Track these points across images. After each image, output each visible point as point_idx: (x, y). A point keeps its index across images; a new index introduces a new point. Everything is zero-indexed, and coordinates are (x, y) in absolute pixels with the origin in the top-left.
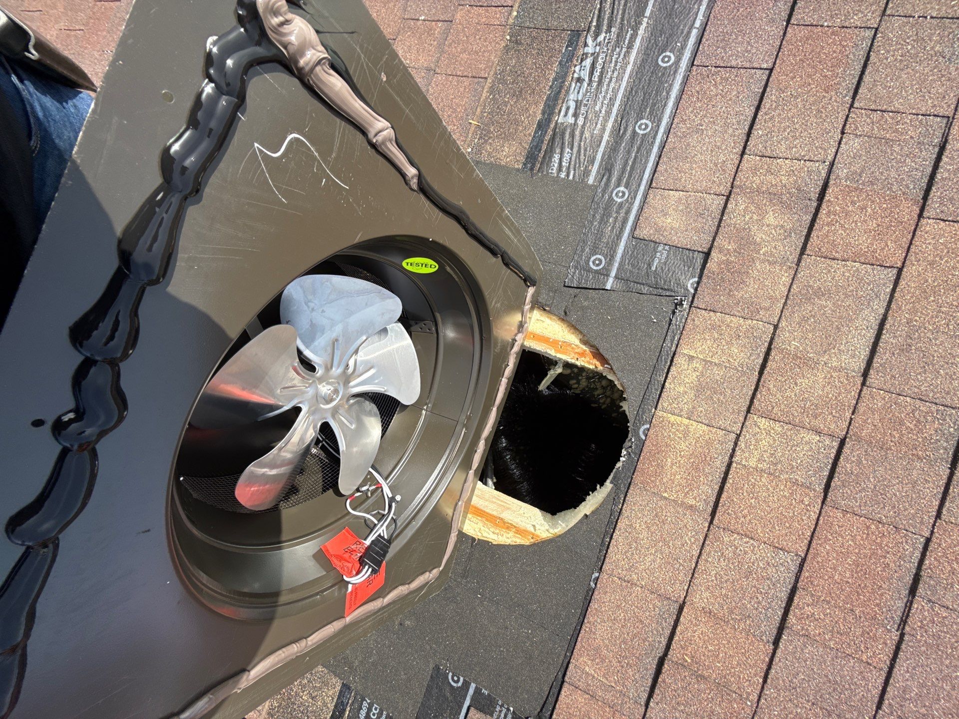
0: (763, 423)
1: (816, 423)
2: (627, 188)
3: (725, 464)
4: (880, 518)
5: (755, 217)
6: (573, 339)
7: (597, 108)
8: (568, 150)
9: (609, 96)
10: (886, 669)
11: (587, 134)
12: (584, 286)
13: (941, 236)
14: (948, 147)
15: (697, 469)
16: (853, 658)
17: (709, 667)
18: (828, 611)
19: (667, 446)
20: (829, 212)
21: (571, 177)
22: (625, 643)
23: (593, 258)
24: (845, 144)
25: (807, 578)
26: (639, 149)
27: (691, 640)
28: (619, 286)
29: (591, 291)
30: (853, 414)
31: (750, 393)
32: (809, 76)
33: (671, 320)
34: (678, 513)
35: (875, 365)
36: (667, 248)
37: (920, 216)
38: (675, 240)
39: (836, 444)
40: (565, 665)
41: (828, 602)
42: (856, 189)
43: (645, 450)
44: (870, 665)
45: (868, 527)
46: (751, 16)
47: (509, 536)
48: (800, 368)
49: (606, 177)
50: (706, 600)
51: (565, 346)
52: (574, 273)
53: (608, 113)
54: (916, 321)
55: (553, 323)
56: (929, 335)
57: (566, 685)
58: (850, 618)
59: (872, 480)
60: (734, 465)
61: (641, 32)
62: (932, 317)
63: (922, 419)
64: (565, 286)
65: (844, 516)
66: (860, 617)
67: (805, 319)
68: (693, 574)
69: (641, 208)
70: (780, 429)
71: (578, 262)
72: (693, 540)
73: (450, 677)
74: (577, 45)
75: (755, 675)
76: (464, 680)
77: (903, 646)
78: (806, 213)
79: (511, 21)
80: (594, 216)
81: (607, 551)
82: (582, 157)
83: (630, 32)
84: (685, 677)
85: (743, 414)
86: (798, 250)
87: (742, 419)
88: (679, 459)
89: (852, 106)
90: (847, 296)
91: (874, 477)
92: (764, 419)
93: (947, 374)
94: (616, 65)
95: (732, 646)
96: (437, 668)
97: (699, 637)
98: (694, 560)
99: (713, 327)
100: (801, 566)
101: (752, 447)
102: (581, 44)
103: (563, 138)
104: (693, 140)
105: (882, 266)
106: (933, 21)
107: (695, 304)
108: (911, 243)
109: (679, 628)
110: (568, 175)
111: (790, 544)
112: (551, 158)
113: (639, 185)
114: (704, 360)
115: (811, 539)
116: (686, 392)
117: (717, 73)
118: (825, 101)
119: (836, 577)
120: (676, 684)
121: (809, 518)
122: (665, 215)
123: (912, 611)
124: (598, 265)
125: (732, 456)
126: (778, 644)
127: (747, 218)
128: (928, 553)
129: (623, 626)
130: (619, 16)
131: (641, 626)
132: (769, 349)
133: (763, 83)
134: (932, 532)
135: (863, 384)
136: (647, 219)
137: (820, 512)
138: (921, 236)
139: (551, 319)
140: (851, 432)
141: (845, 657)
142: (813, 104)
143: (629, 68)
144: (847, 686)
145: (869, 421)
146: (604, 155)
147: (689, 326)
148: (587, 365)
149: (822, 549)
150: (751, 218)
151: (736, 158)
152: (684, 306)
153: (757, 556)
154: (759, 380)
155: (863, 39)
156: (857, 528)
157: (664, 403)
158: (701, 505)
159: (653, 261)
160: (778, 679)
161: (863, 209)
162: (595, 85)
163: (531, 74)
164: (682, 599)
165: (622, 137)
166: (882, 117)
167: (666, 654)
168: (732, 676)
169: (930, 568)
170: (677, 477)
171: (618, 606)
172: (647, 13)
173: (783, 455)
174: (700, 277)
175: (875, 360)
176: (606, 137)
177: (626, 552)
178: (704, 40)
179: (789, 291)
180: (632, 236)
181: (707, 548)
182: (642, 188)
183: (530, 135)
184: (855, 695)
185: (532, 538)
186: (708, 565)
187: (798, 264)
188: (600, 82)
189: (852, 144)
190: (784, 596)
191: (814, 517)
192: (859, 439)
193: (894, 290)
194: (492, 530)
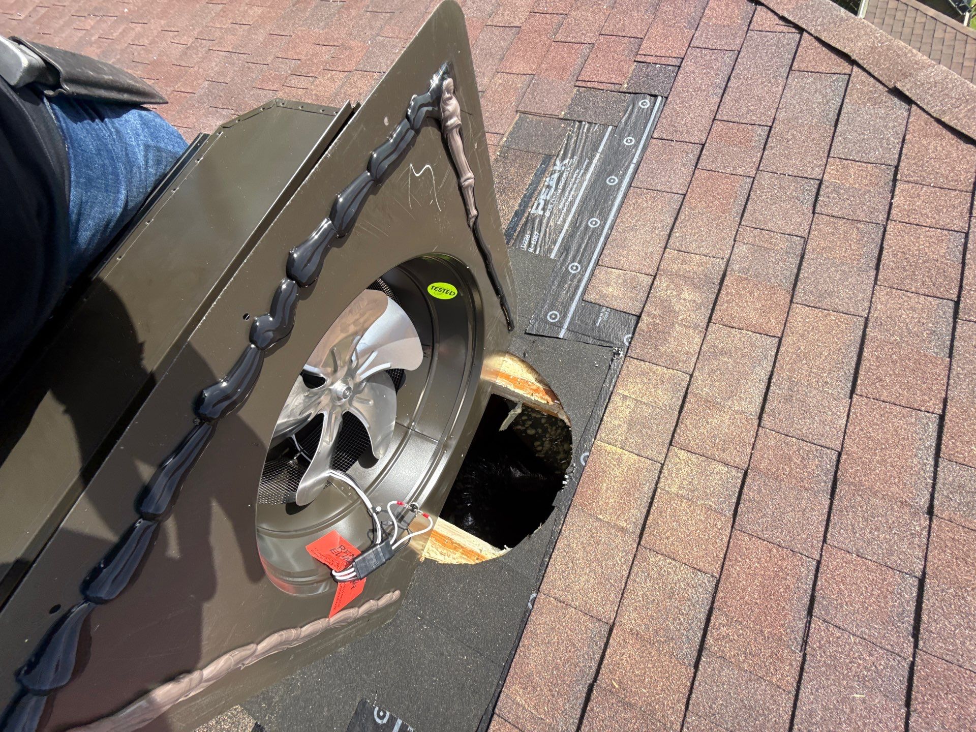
0: (683, 454)
1: (723, 455)
2: (579, 263)
3: (652, 490)
4: (779, 542)
5: (675, 293)
6: (530, 377)
7: (560, 207)
8: (536, 233)
9: (569, 200)
10: (794, 693)
11: (552, 223)
12: (542, 334)
13: (807, 317)
14: (806, 257)
15: (628, 494)
16: (765, 681)
17: (636, 694)
18: (741, 632)
19: (603, 472)
20: (727, 293)
21: (537, 252)
22: (558, 669)
23: (551, 313)
24: (737, 248)
25: (722, 598)
26: (590, 238)
27: (619, 664)
28: (570, 336)
29: (547, 339)
30: (753, 449)
31: (672, 429)
32: (711, 202)
33: (610, 366)
34: (611, 534)
35: (767, 410)
36: (609, 310)
37: (791, 301)
38: (615, 305)
39: (741, 475)
40: (496, 695)
41: (741, 623)
42: (746, 279)
43: (585, 474)
44: (780, 688)
45: (770, 551)
46: (670, 160)
47: (455, 556)
48: (710, 409)
49: (564, 255)
50: (633, 622)
51: (523, 383)
52: (534, 323)
53: (569, 211)
54: (795, 378)
55: (515, 364)
56: (805, 389)
57: (495, 716)
58: (760, 639)
59: (771, 507)
60: (659, 490)
61: (595, 161)
62: (806, 376)
63: (805, 457)
64: (526, 333)
65: (750, 539)
66: (768, 638)
67: (712, 372)
68: (622, 595)
69: (590, 280)
70: (696, 460)
71: (538, 315)
72: (623, 560)
73: (376, 712)
74: (548, 164)
75: (678, 701)
76: (391, 715)
77: (806, 666)
78: (712, 293)
79: (502, 143)
80: (553, 281)
81: (545, 571)
82: (547, 239)
83: (587, 160)
84: (613, 704)
85: (666, 446)
86: (707, 319)
87: (665, 451)
88: (613, 484)
89: (740, 224)
90: (743, 356)
91: (772, 505)
92: (683, 451)
93: (820, 420)
94: (576, 180)
95: (657, 670)
96: (363, 703)
97: (627, 660)
98: (624, 581)
99: (643, 373)
100: (717, 586)
101: (674, 475)
102: (551, 164)
103: (533, 224)
104: (630, 235)
105: (767, 335)
106: (790, 177)
107: (629, 354)
108: (786, 320)
109: (608, 650)
110: (535, 250)
111: (707, 565)
112: (523, 237)
113: (589, 263)
114: (636, 400)
115: (724, 561)
116: (620, 425)
117: (647, 193)
118: (722, 219)
119: (746, 598)
120: (604, 713)
121: (721, 540)
122: (608, 285)
123: (811, 631)
124: (554, 319)
125: (657, 483)
126: (698, 667)
127: (669, 292)
128: (819, 575)
129: (556, 650)
130: (580, 150)
131: (573, 650)
132: (686, 393)
133: (680, 203)
134: (821, 555)
135: (759, 425)
136: (594, 287)
137: (731, 535)
138: (793, 316)
139: (513, 360)
140: (752, 465)
141: (758, 679)
142: (715, 219)
143: (585, 183)
144: (761, 712)
145: (765, 456)
146: (563, 239)
147: (624, 371)
148: (540, 400)
149: (733, 570)
150: (672, 293)
151: (660, 251)
152: (621, 355)
153: (679, 577)
154: (679, 418)
155: (746, 183)
156: (762, 551)
157: (602, 434)
158: (631, 527)
159: (597, 319)
160: (698, 704)
161: (752, 293)
162: (560, 191)
163: (513, 179)
164: (612, 621)
165: (578, 228)
166: (761, 233)
167: (595, 680)
168: (657, 703)
169: (822, 589)
170: (611, 500)
171: (553, 629)
172: (600, 150)
173: (699, 484)
174: (634, 334)
175: (767, 406)
176: (566, 227)
177: (563, 572)
178: (639, 171)
179: (701, 349)
180: (582, 299)
181: (635, 569)
182: (591, 265)
183: (508, 220)
184: (768, 721)
185: (477, 559)
186: (636, 585)
187: (706, 330)
188: (564, 190)
189: (741, 249)
190: (703, 617)
191: (726, 539)
192: (759, 471)
193: (777, 354)
194: (440, 550)
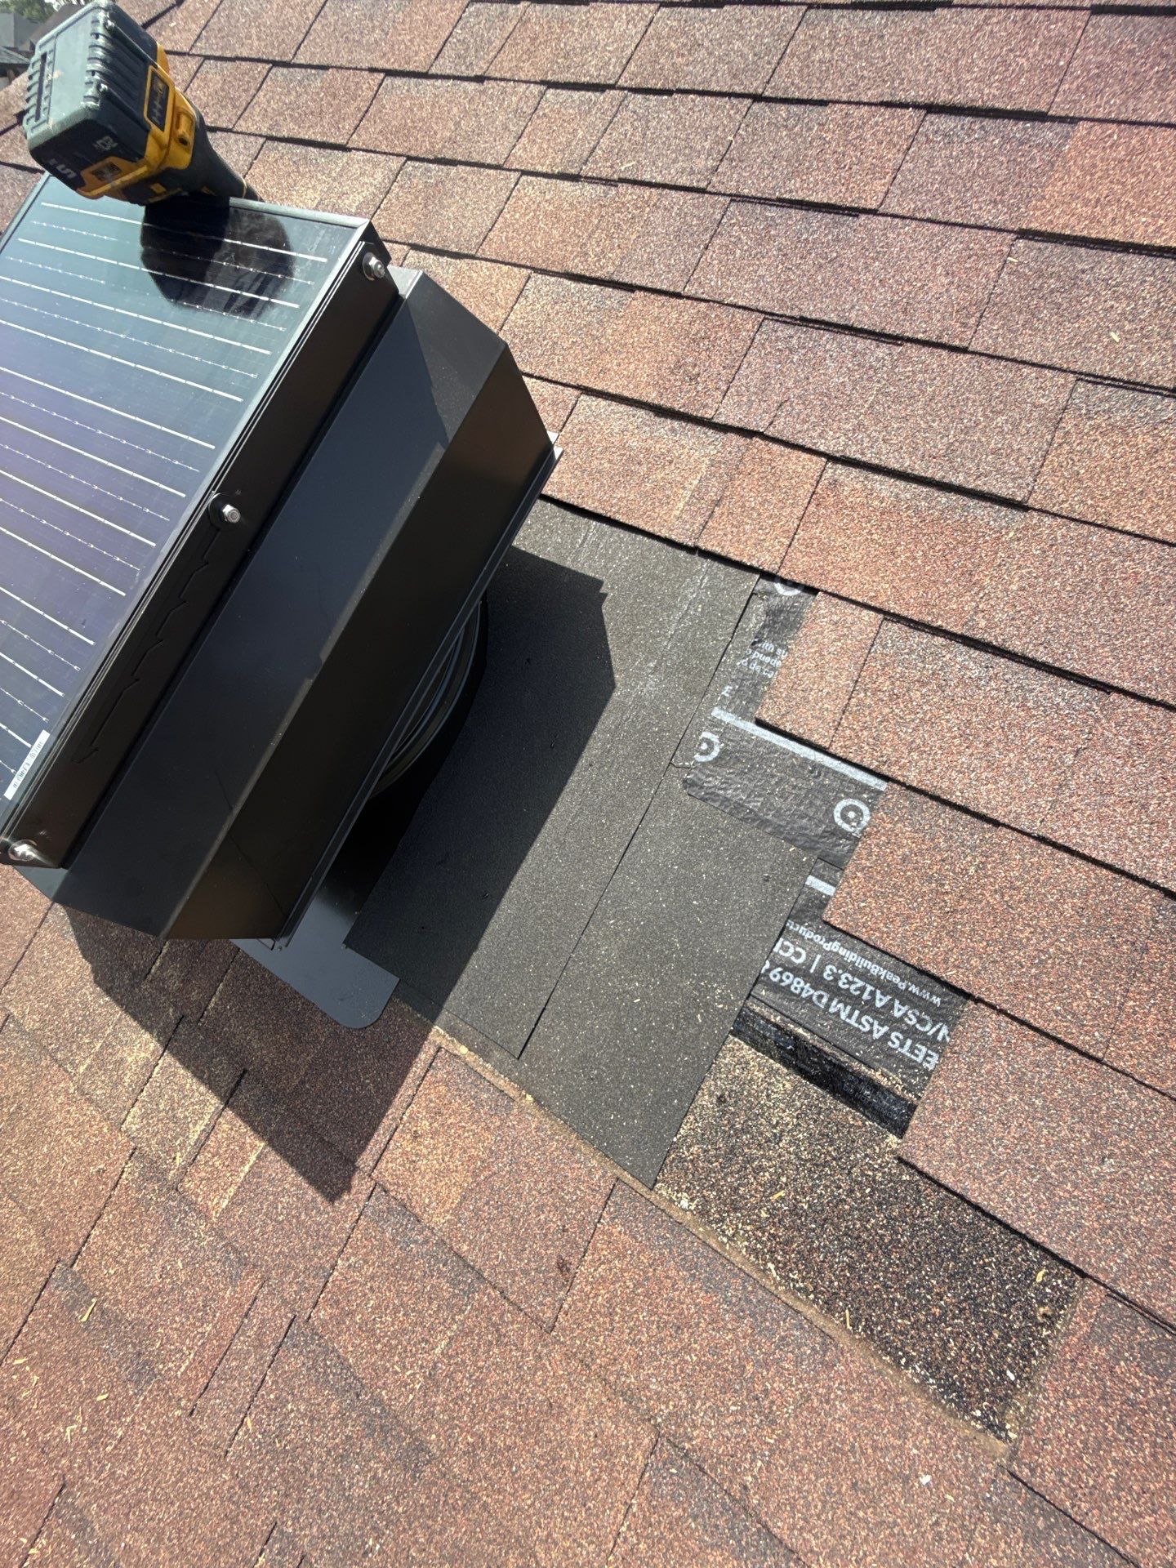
65: (490, 240)
73: (703, 759)
76: (707, 729)
100: (541, 271)
111: (516, 283)
115: (511, 264)
123: (597, 176)
126: (631, 285)
128: (536, 171)
134: (516, 170)
137: (483, 259)
169: (552, 166)
191: (487, 264)
